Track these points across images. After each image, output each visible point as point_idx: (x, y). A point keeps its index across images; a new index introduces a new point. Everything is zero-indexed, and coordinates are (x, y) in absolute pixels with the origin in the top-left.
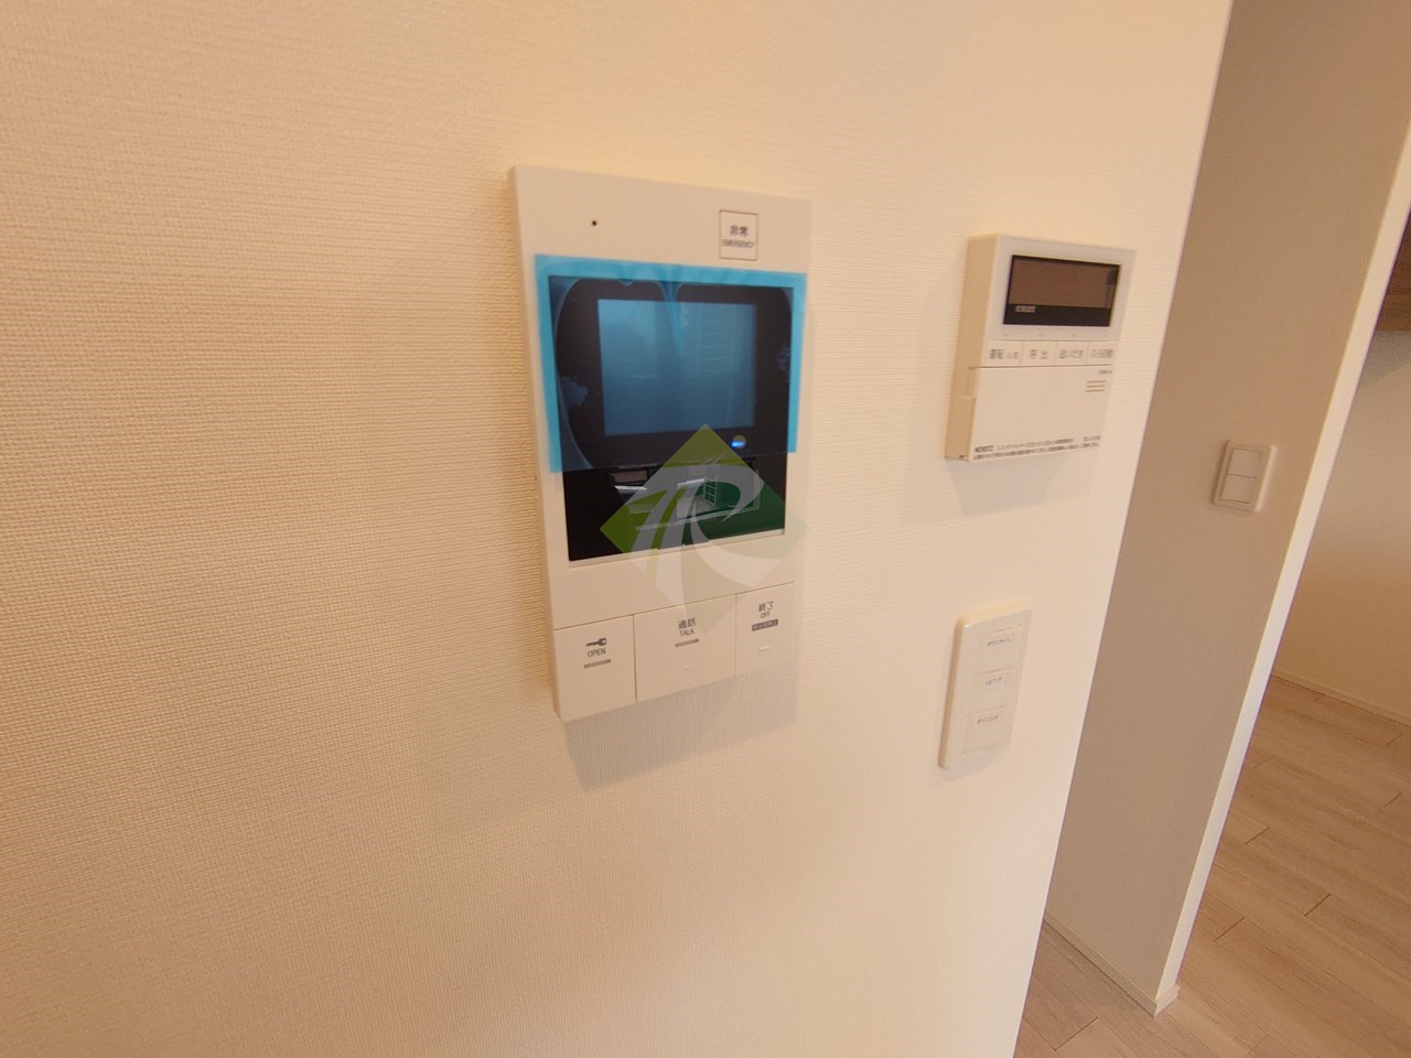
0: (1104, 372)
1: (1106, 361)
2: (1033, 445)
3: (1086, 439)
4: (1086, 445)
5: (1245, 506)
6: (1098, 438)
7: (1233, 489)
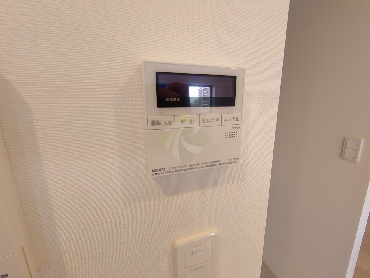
0: (236, 128)
1: (236, 122)
2: (194, 165)
3: (229, 160)
4: (230, 163)
5: (353, 160)
6: (238, 159)
7: (348, 153)
